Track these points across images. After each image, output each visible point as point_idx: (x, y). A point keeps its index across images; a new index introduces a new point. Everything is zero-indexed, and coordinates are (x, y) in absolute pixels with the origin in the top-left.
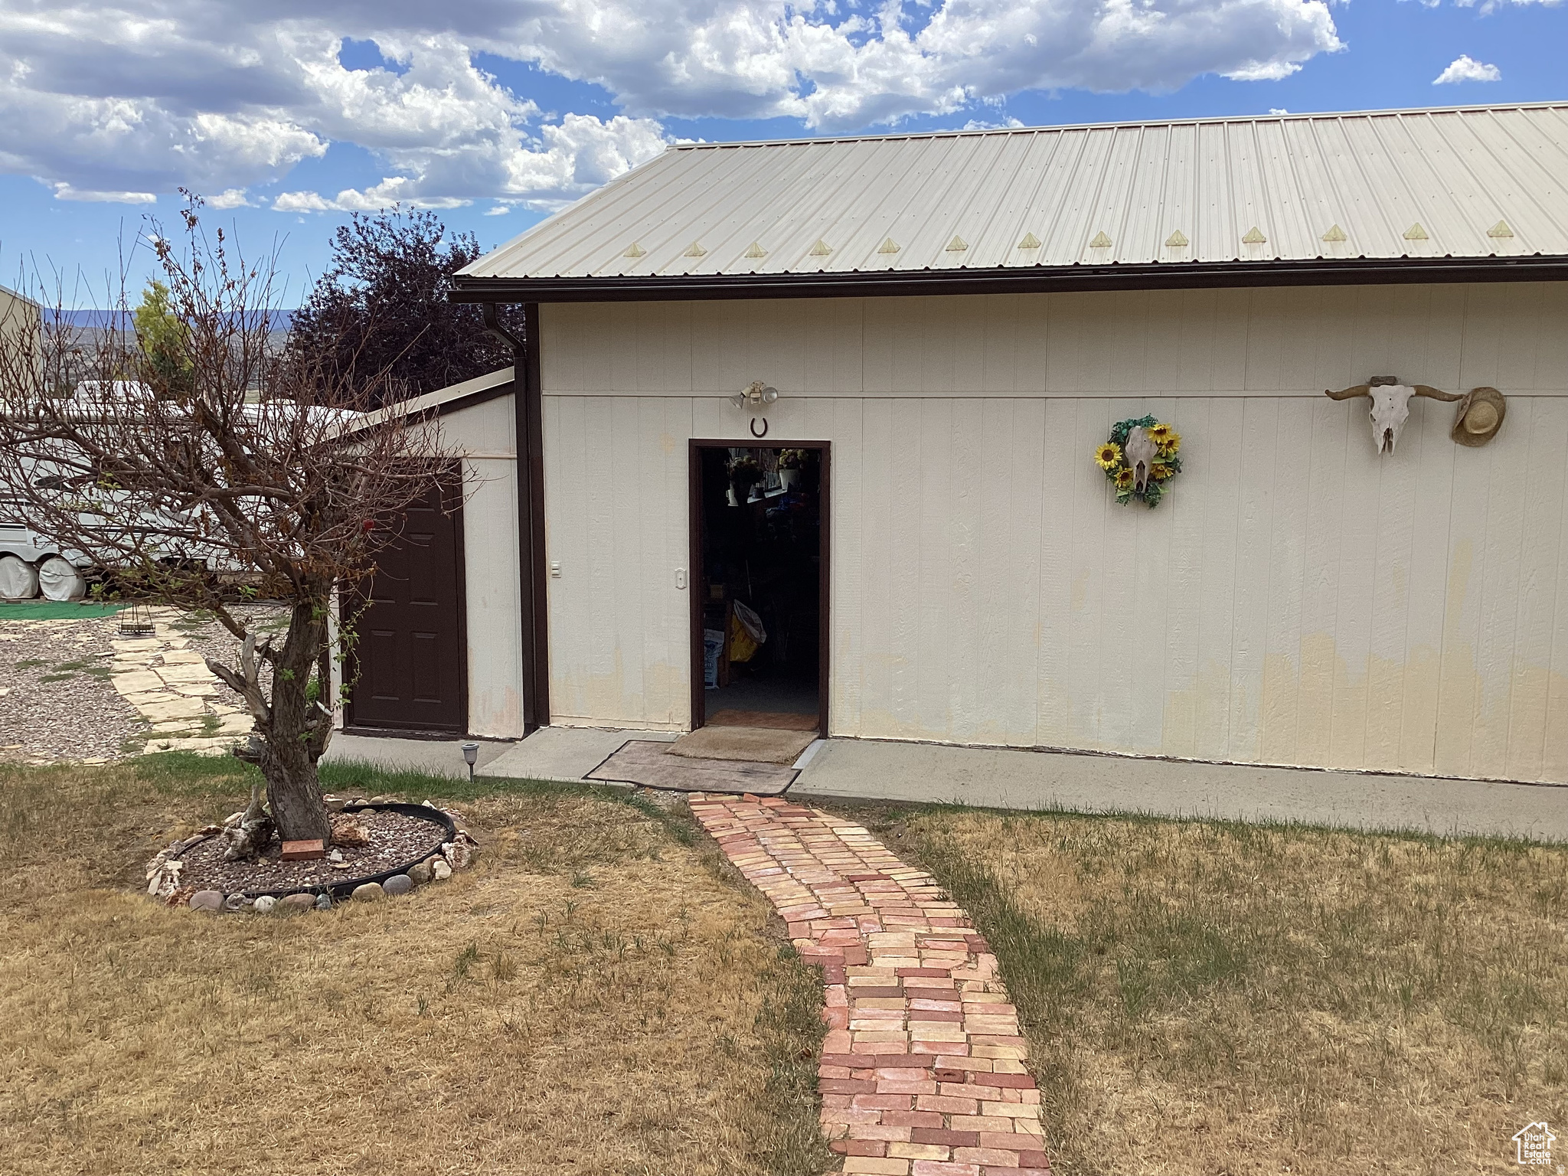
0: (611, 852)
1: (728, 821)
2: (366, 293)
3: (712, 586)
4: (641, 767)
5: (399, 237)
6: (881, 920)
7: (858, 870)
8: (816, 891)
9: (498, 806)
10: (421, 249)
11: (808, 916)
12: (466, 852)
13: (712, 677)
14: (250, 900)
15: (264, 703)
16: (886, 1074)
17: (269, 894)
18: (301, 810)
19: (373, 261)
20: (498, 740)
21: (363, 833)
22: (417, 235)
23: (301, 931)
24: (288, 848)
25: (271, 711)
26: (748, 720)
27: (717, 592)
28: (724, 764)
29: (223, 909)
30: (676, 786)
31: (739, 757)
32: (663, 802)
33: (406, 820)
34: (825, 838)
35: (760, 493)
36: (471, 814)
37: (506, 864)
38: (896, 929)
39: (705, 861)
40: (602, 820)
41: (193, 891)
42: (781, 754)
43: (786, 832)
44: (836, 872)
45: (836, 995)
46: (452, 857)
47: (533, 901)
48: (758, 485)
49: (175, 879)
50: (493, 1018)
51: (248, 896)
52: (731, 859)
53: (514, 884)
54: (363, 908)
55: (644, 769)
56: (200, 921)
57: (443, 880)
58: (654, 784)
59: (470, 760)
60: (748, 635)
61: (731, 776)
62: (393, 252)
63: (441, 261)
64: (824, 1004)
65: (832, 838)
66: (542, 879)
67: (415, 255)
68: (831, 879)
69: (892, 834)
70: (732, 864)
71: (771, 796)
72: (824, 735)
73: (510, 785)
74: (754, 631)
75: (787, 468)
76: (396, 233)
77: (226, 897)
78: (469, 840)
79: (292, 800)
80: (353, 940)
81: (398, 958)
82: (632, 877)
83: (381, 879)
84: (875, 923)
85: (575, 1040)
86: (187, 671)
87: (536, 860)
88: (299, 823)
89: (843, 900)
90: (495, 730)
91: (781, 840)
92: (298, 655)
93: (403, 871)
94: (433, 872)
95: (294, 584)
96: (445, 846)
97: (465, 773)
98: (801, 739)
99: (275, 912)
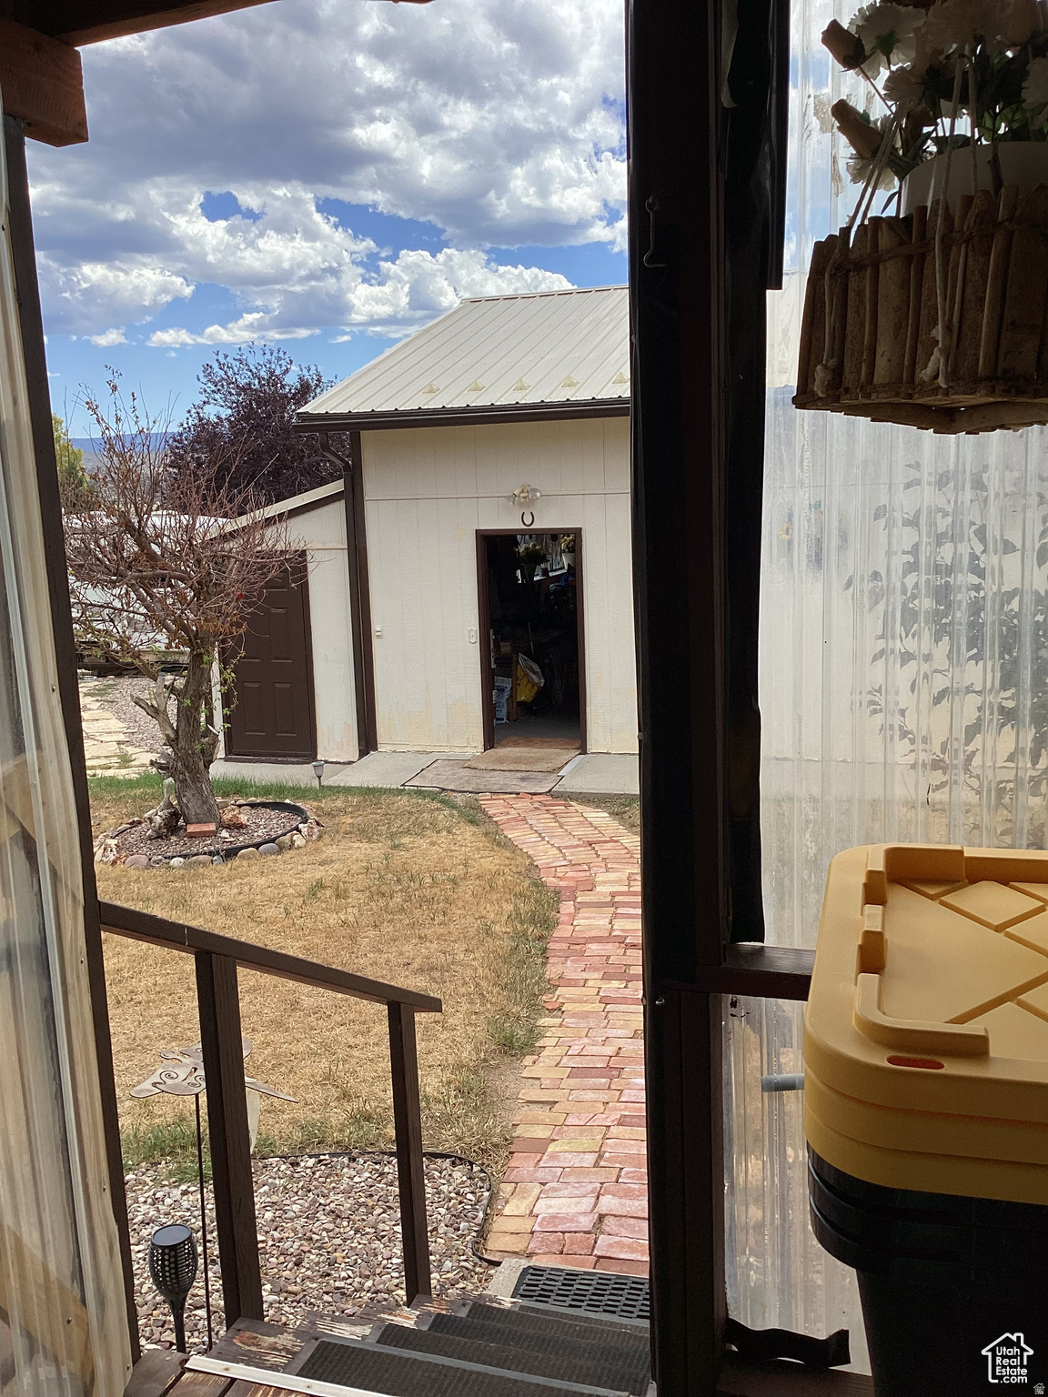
0: (419, 829)
1: (506, 810)
2: (228, 419)
3: (501, 644)
4: (445, 777)
5: (254, 370)
6: (606, 865)
7: (595, 836)
8: (563, 851)
9: (339, 803)
10: (274, 380)
11: (554, 865)
12: (316, 830)
13: (503, 713)
14: (168, 861)
15: (171, 726)
16: (593, 946)
17: (179, 856)
18: (200, 802)
19: (233, 392)
20: (340, 763)
21: (243, 819)
22: (270, 368)
23: (203, 877)
24: (191, 829)
25: (177, 732)
26: (528, 742)
27: (506, 647)
28: (508, 774)
29: (149, 866)
30: (470, 790)
31: (519, 769)
32: (460, 799)
33: (273, 813)
34: (576, 819)
35: (545, 572)
36: (318, 808)
37: (344, 838)
38: (617, 870)
39: (486, 834)
40: (413, 810)
41: (127, 856)
42: (551, 766)
43: (548, 816)
44: (579, 839)
45: (567, 907)
46: (306, 833)
47: (362, 857)
48: (543, 566)
49: (114, 850)
50: (333, 919)
51: (165, 858)
52: (506, 833)
53: (350, 848)
54: (245, 863)
55: (447, 779)
56: (133, 873)
57: (299, 848)
58: (454, 788)
59: (319, 774)
60: (530, 681)
61: (513, 782)
62: (250, 384)
63: (290, 390)
64: (559, 912)
65: (581, 819)
66: (367, 846)
67: (268, 385)
68: (575, 843)
69: (626, 816)
70: (506, 837)
71: (540, 794)
72: (583, 750)
73: (348, 790)
74: (534, 677)
75: (569, 552)
76: (252, 367)
77: (150, 859)
78: (318, 824)
79: (193, 795)
80: (239, 881)
81: (270, 889)
82: (433, 844)
83: (257, 846)
84: (602, 867)
85: (387, 929)
86: (102, 725)
87: (365, 834)
88: (198, 811)
89: (584, 855)
90: (337, 756)
91: (543, 821)
92: (194, 690)
93: (273, 841)
94: (293, 842)
95: (190, 640)
96: (301, 826)
97: (315, 783)
98: (565, 755)
99: (185, 867)
